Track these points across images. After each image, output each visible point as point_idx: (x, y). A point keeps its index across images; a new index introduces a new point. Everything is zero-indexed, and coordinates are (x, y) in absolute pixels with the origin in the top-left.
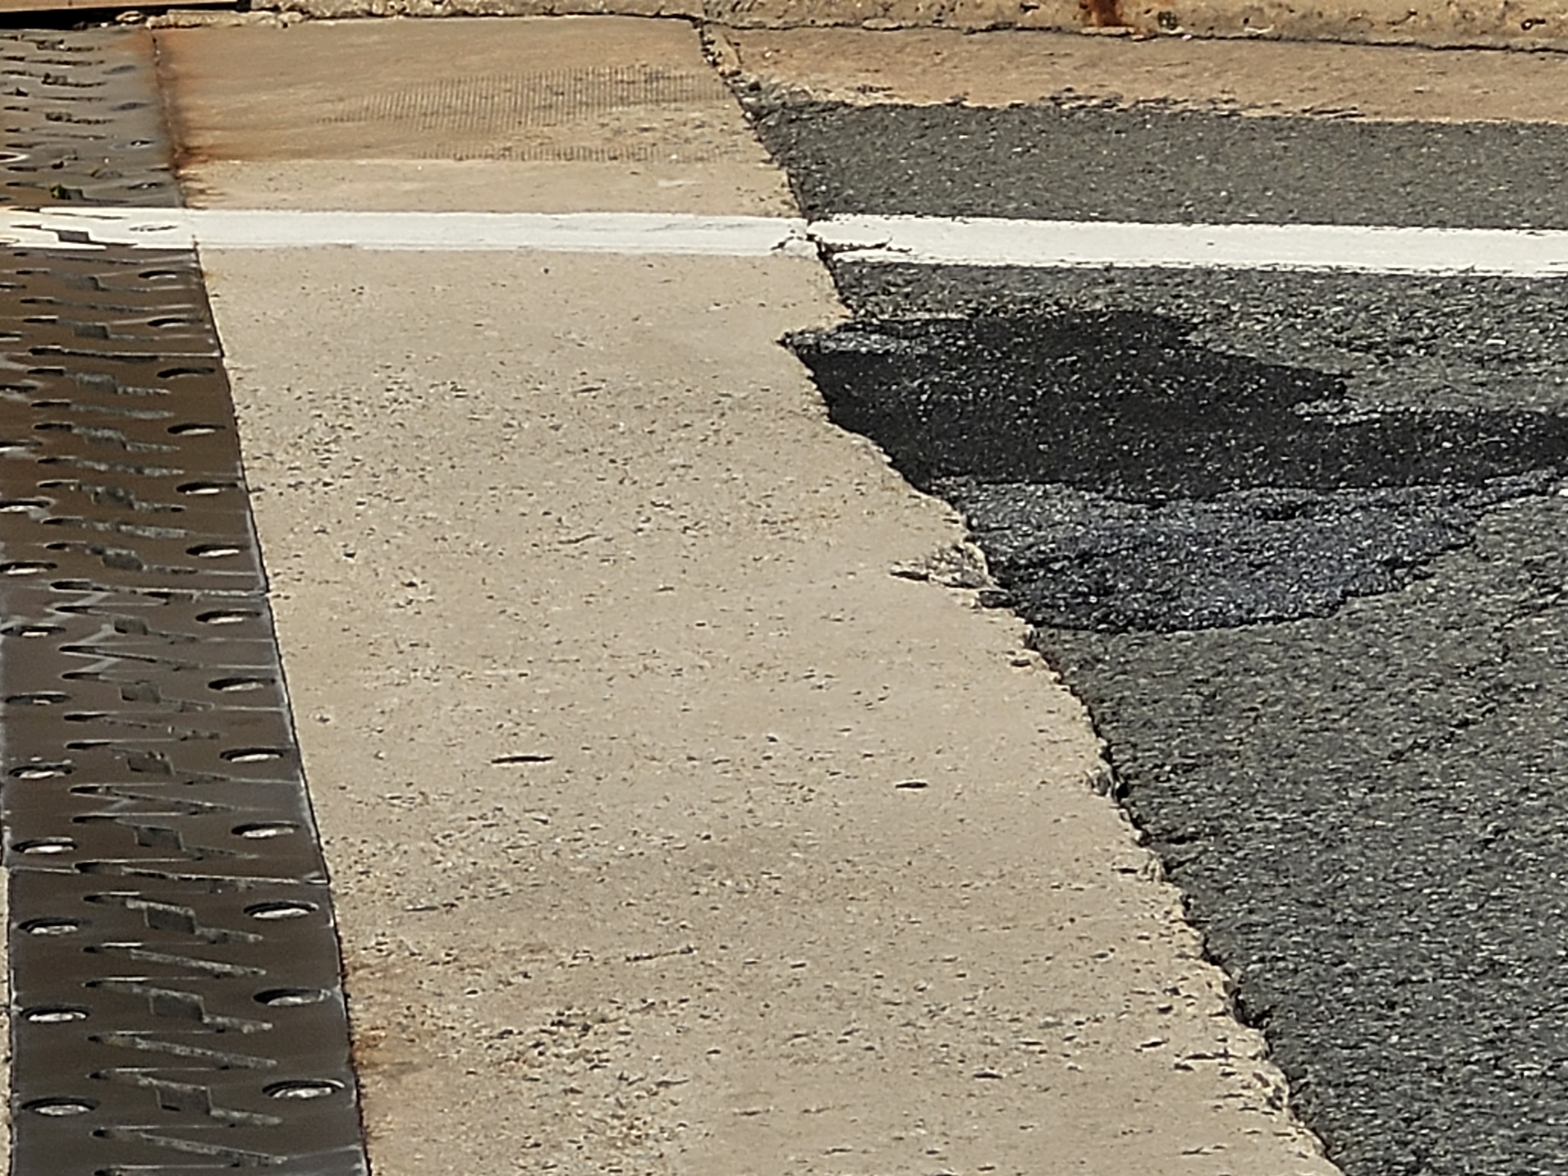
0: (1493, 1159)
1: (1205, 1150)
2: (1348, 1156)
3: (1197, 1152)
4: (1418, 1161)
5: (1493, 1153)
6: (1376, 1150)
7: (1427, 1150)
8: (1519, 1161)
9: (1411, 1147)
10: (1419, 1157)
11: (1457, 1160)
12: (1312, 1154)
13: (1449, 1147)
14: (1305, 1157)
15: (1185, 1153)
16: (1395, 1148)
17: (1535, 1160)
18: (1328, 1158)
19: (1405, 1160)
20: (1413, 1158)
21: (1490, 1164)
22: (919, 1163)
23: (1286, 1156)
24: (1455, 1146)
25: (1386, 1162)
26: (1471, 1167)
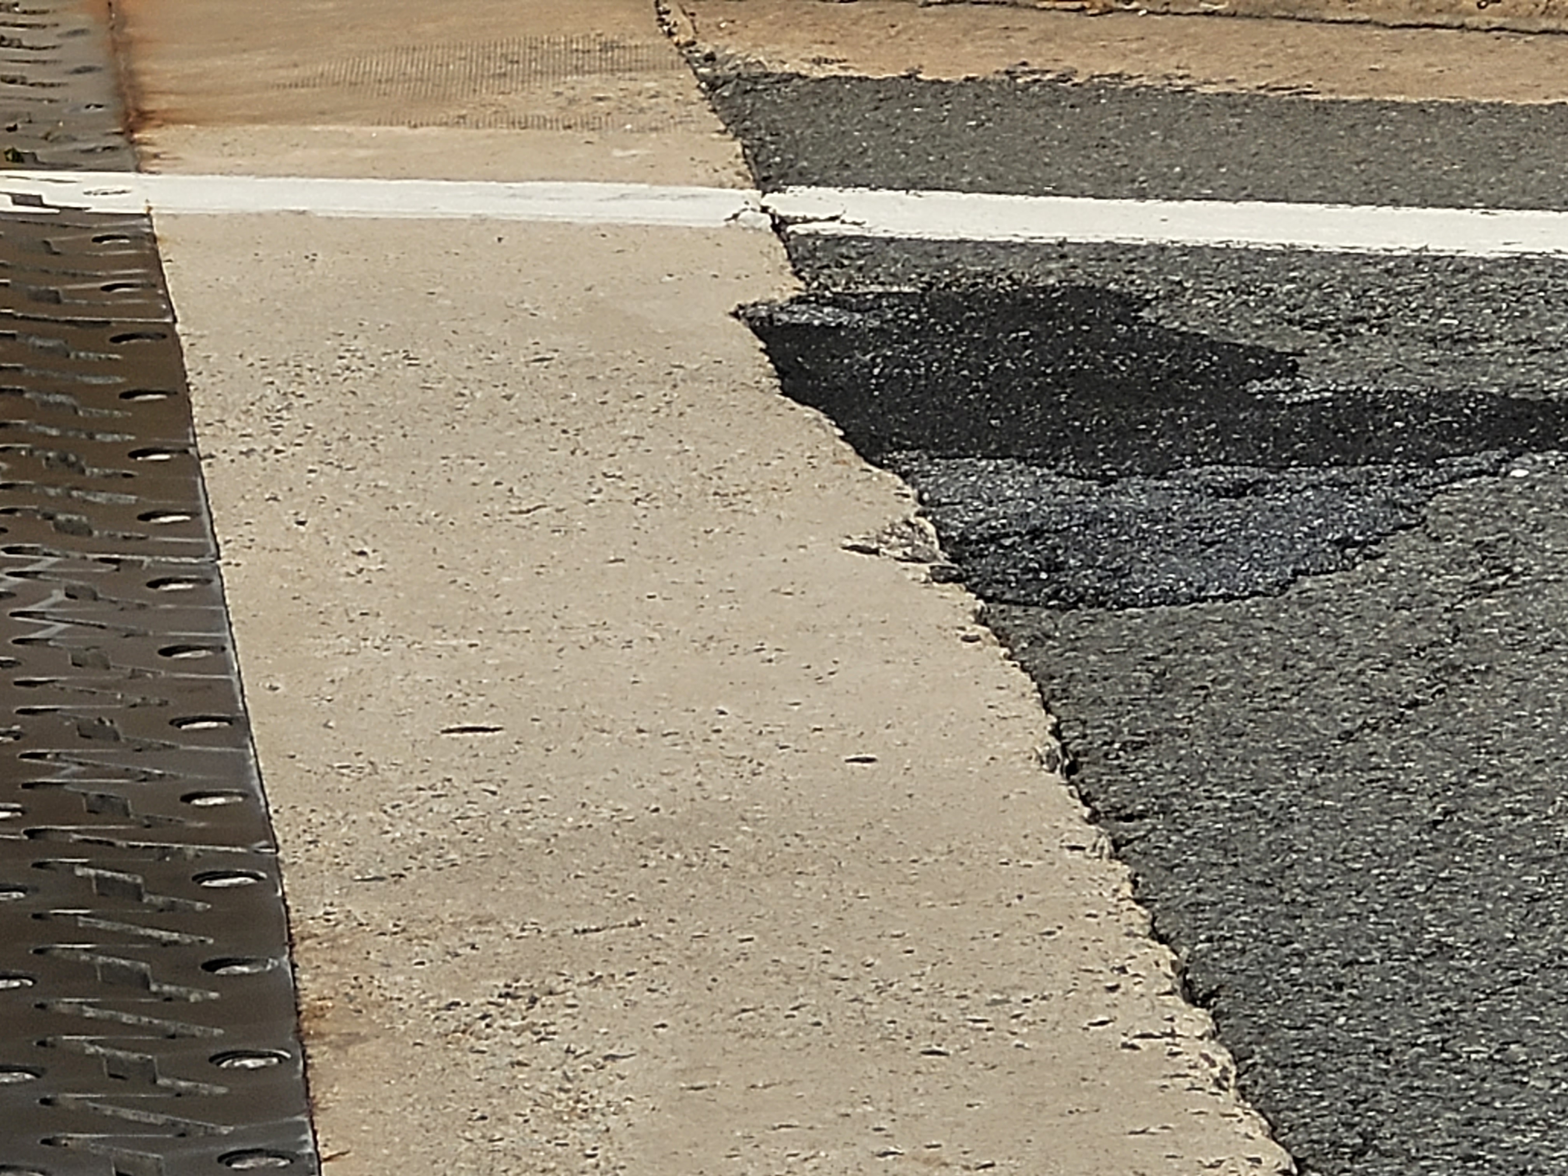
0: (1439, 1142)
1: (1152, 1130)
2: (1295, 1138)
3: (1143, 1132)
4: (1364, 1144)
5: (1440, 1136)
6: (1323, 1131)
7: (1373, 1132)
8: (1466, 1144)
9: (1358, 1129)
10: (1365, 1140)
11: (1403, 1143)
12: (1258, 1135)
13: (1397, 1130)
14: (1251, 1138)
15: (1132, 1133)
16: (1341, 1130)
17: (1481, 1144)
18: (1275, 1139)
19: (1350, 1143)
20: (1359, 1141)
21: (1437, 1147)
22: (866, 1140)
23: (1233, 1137)
24: (1401, 1128)
25: (1332, 1144)
26: (1418, 1151)
